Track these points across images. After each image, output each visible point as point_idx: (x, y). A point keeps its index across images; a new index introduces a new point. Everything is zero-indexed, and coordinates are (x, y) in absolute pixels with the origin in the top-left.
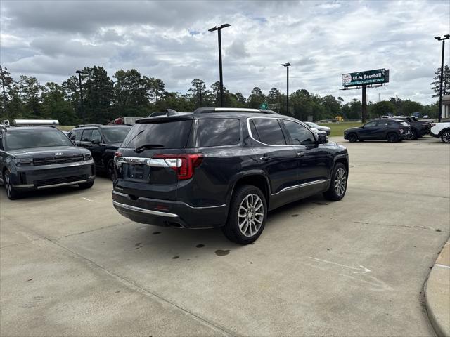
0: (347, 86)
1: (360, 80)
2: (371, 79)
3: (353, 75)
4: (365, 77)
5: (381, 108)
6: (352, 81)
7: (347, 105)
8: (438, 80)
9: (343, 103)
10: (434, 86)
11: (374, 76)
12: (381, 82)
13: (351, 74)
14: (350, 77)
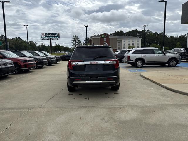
0: (43, 38)
1: (48, 36)
2: (53, 36)
3: (46, 34)
4: (51, 35)
5: (57, 48)
6: (46, 36)
7: (39, 46)
8: (73, 40)
9: (37, 45)
10: (72, 41)
11: (54, 35)
12: (57, 38)
13: (45, 33)
14: (45, 35)
